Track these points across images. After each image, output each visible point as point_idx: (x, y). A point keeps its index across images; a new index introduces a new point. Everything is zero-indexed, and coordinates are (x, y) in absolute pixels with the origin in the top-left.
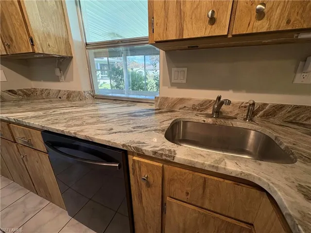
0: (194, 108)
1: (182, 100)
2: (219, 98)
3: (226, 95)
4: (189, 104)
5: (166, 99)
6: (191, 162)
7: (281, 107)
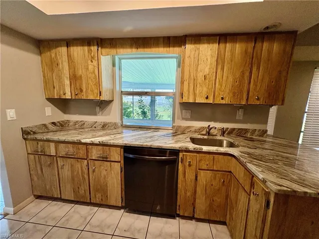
0: (195, 132)
1: (189, 127)
2: (209, 126)
3: (212, 124)
4: (193, 129)
5: (180, 127)
6: (208, 150)
7: (234, 129)
